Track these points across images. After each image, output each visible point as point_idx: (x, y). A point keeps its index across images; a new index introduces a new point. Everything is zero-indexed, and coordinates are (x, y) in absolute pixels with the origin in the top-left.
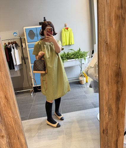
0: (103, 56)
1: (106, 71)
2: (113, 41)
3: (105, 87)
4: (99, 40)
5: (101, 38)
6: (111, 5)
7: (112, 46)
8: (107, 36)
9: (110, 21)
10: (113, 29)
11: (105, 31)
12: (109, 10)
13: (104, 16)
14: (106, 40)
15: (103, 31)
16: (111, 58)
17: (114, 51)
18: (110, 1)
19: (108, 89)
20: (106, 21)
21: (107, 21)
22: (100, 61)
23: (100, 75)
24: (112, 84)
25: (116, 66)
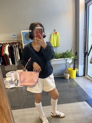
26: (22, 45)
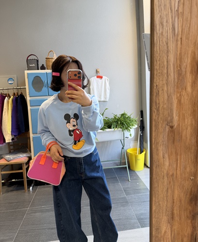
0: (161, 155)
1: (167, 191)
2: (186, 123)
3: (165, 228)
4: (154, 117)
5: (158, 115)
6: (184, 38)
7: (184, 133)
8: (171, 110)
9: (180, 74)
10: (188, 94)
11: (168, 97)
12: (179, 50)
13: (167, 62)
14: (169, 118)
15: (162, 98)
16: (181, 159)
17: (187, 144)
18: (180, 30)
19: (171, 232)
20: (172, 74)
21: (173, 76)
22: (154, 168)
23: (154, 199)
24: (180, 219)
25: (192, 180)
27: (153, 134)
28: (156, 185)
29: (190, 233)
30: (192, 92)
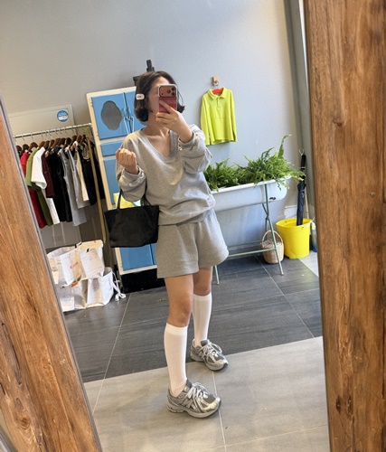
0: (327, 163)
1: (339, 213)
2: (360, 117)
3: (339, 264)
4: (315, 112)
5: (321, 109)
7: (358, 131)
8: (338, 101)
9: (347, 50)
10: (359, 77)
11: (333, 83)
12: (343, 16)
13: (328, 35)
14: (336, 113)
15: (325, 85)
16: (355, 169)
17: (363, 146)
19: (349, 270)
20: (336, 52)
21: (338, 53)
23: (321, 224)
24: (360, 252)
25: (373, 196)
26: (93, 145)
27: (315, 136)
28: (323, 206)
29: (375, 271)
30: (365, 74)
